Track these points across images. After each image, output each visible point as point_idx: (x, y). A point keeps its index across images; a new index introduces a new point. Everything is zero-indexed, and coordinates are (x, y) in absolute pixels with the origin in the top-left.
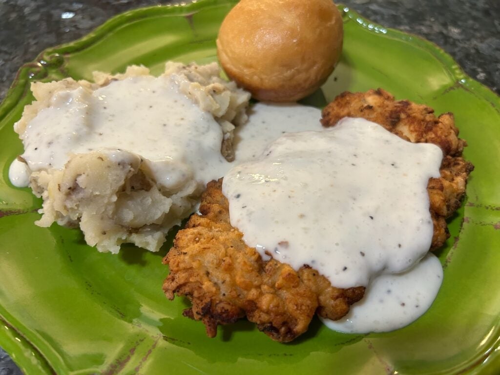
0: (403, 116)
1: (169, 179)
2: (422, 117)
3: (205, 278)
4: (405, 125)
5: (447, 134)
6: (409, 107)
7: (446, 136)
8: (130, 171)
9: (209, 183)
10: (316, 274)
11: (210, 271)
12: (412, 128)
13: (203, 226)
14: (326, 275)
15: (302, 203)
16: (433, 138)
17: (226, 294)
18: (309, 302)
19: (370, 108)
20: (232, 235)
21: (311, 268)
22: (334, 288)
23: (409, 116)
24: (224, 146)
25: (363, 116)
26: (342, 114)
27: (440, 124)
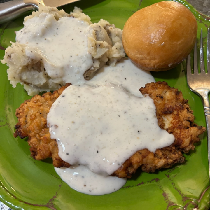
0: (175, 112)
2: (182, 120)
3: (24, 117)
4: (172, 117)
5: (185, 137)
6: (182, 110)
7: (183, 137)
8: (30, 62)
9: (67, 83)
10: (56, 145)
11: (28, 115)
12: (173, 121)
13: (45, 99)
14: (59, 149)
15: (79, 117)
16: (177, 133)
17: (26, 127)
18: (45, 152)
19: (162, 97)
20: (46, 109)
21: (56, 142)
23: (178, 115)
24: (87, 72)
25: (154, 99)
26: (149, 91)
27: (187, 130)
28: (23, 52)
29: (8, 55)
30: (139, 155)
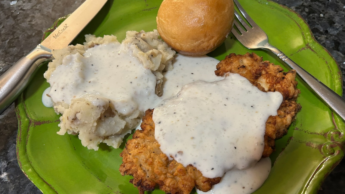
0: (264, 72)
1: (124, 111)
2: (275, 74)
3: (139, 168)
4: (264, 78)
5: (288, 86)
6: (268, 67)
7: (287, 88)
8: (103, 110)
9: (146, 111)
10: (195, 169)
11: (142, 164)
12: (268, 81)
13: (141, 138)
14: (201, 171)
15: (193, 130)
16: (279, 88)
17: (149, 176)
18: (190, 184)
19: (244, 67)
20: (155, 145)
21: (193, 166)
22: (204, 177)
23: (267, 73)
24: (157, 88)
25: (238, 73)
26: (227, 69)
27: (285, 80)
28: (89, 105)
29: (72, 119)
30: (270, 125)
